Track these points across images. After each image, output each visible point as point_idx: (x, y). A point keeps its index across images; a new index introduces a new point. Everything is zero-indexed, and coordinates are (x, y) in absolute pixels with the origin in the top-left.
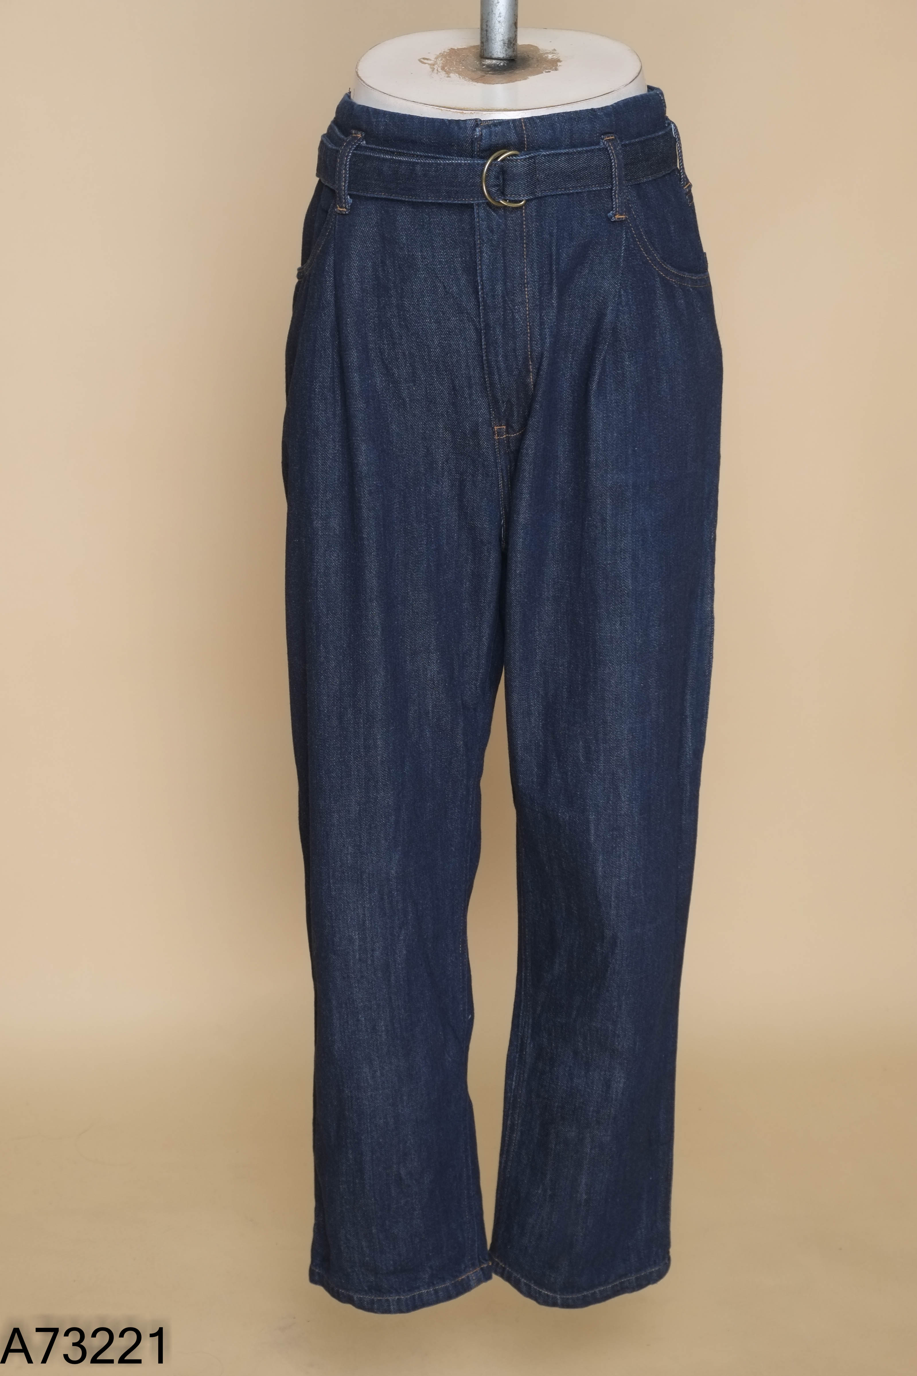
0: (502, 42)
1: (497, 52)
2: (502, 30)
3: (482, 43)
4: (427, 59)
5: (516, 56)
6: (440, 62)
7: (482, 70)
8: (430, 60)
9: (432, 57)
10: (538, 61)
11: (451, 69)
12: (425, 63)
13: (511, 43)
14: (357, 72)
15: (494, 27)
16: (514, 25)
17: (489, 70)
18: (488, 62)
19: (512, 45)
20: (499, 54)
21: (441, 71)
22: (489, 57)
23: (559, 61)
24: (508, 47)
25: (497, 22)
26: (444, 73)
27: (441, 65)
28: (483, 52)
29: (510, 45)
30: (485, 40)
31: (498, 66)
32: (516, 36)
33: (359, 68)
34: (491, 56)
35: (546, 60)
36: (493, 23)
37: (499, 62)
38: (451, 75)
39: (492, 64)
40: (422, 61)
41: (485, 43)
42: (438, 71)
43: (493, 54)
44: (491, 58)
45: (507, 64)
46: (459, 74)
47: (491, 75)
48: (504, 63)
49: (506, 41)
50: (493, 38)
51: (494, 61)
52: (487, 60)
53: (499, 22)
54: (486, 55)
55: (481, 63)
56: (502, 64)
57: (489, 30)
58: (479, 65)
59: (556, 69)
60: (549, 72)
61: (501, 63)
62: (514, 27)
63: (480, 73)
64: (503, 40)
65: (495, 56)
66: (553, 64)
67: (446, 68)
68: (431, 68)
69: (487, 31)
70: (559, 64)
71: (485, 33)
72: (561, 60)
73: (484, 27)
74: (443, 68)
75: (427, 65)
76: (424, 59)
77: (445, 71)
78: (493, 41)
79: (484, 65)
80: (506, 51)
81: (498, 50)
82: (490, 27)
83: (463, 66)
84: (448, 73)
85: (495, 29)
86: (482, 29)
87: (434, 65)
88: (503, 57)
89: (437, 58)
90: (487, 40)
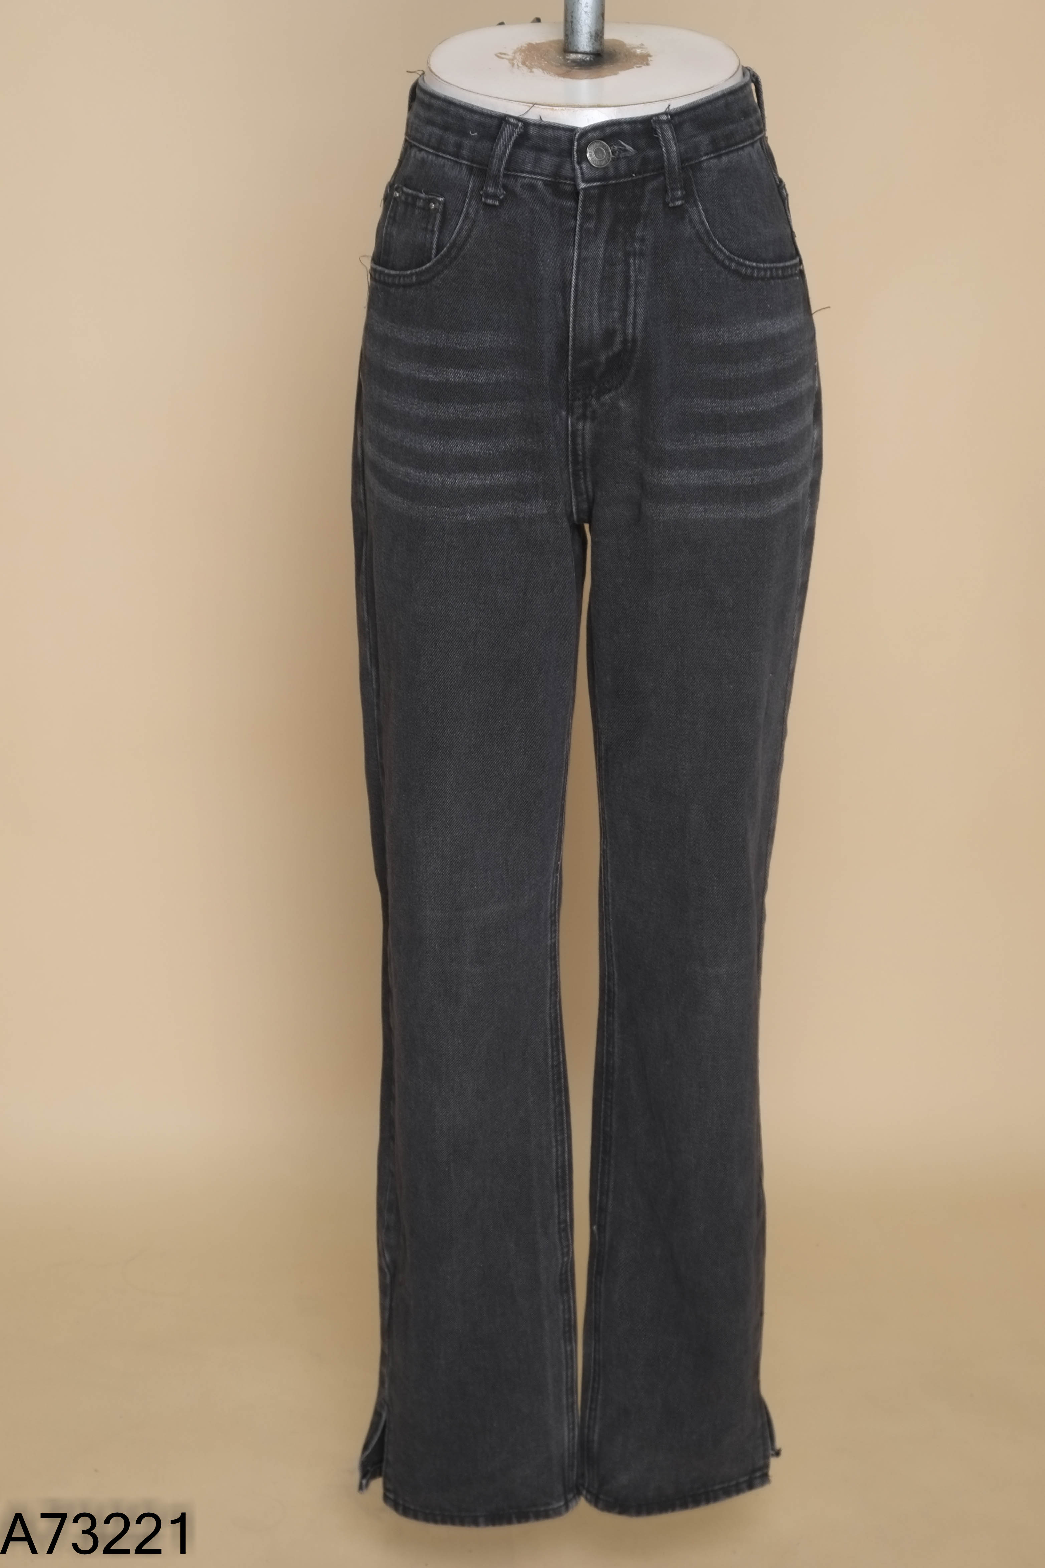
0: (589, 34)
1: (584, 45)
2: (589, 21)
3: (566, 36)
4: (505, 54)
5: (602, 50)
6: (519, 57)
7: (567, 65)
8: (508, 55)
9: (510, 53)
10: (626, 56)
11: (533, 64)
12: (503, 58)
13: (598, 35)
14: (429, 68)
15: (580, 18)
16: (601, 16)
17: (574, 65)
18: (573, 56)
19: (599, 38)
20: (585, 47)
21: (522, 66)
22: (574, 51)
23: (649, 56)
24: (595, 40)
25: (583, 12)
26: (526, 68)
27: (520, 60)
28: (567, 47)
29: (597, 38)
30: (570, 33)
31: (584, 61)
32: (603, 28)
33: (431, 63)
34: (576, 50)
35: (635, 55)
36: (579, 13)
37: (585, 56)
38: (534, 70)
39: (577, 59)
40: (500, 56)
41: (569, 37)
42: (518, 65)
43: (579, 48)
44: (577, 53)
45: (593, 59)
46: (542, 69)
47: (577, 71)
48: (591, 57)
49: (593, 34)
50: (579, 30)
51: (580, 56)
52: (571, 55)
53: (586, 12)
54: (571, 49)
55: (564, 58)
56: (588, 59)
57: (574, 21)
58: (562, 60)
59: (648, 64)
60: (640, 67)
61: (586, 57)
62: (601, 18)
63: (565, 69)
64: (590, 32)
65: (581, 49)
66: (644, 60)
67: (527, 63)
68: (511, 63)
69: (572, 22)
70: (650, 59)
71: (570, 24)
72: (651, 54)
73: (569, 19)
74: (524, 64)
75: (505, 61)
76: (501, 54)
77: (527, 66)
78: (579, 34)
79: (568, 60)
80: (593, 44)
81: (584, 43)
82: (575, 18)
83: (545, 61)
84: (530, 68)
85: (582, 20)
86: (566, 21)
87: (513, 60)
88: (590, 51)
89: (515, 53)
90: (572, 32)
